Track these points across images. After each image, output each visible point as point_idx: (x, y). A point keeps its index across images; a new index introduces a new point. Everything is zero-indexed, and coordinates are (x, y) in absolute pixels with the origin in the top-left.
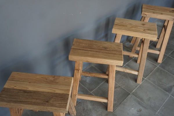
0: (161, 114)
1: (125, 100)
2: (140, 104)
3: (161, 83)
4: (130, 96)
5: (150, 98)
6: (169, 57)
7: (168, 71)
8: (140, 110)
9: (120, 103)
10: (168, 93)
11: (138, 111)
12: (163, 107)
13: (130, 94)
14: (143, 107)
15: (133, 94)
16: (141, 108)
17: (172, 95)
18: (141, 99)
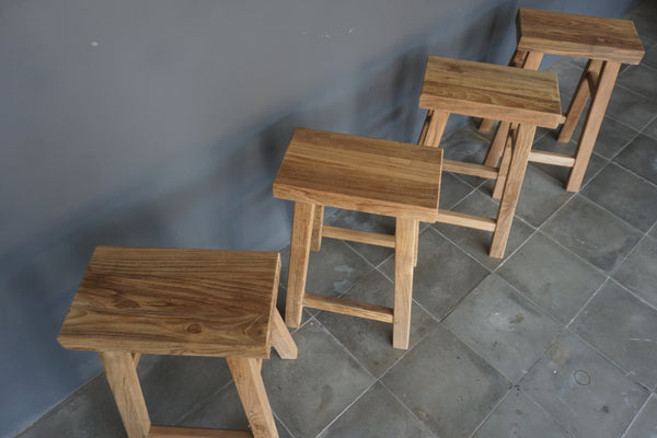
0: (578, 328)
1: (476, 291)
2: (518, 302)
3: (583, 242)
4: (489, 278)
5: (549, 284)
6: (611, 165)
7: (607, 208)
8: (519, 319)
9: (462, 299)
10: (601, 271)
11: (511, 322)
12: (585, 310)
13: (489, 273)
14: (528, 309)
15: (500, 273)
16: (522, 312)
17: (615, 278)
18: (524, 288)
